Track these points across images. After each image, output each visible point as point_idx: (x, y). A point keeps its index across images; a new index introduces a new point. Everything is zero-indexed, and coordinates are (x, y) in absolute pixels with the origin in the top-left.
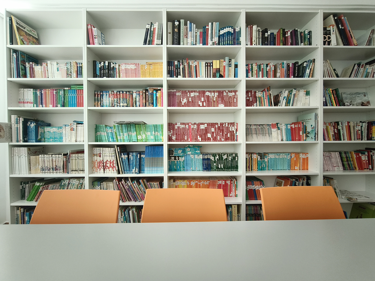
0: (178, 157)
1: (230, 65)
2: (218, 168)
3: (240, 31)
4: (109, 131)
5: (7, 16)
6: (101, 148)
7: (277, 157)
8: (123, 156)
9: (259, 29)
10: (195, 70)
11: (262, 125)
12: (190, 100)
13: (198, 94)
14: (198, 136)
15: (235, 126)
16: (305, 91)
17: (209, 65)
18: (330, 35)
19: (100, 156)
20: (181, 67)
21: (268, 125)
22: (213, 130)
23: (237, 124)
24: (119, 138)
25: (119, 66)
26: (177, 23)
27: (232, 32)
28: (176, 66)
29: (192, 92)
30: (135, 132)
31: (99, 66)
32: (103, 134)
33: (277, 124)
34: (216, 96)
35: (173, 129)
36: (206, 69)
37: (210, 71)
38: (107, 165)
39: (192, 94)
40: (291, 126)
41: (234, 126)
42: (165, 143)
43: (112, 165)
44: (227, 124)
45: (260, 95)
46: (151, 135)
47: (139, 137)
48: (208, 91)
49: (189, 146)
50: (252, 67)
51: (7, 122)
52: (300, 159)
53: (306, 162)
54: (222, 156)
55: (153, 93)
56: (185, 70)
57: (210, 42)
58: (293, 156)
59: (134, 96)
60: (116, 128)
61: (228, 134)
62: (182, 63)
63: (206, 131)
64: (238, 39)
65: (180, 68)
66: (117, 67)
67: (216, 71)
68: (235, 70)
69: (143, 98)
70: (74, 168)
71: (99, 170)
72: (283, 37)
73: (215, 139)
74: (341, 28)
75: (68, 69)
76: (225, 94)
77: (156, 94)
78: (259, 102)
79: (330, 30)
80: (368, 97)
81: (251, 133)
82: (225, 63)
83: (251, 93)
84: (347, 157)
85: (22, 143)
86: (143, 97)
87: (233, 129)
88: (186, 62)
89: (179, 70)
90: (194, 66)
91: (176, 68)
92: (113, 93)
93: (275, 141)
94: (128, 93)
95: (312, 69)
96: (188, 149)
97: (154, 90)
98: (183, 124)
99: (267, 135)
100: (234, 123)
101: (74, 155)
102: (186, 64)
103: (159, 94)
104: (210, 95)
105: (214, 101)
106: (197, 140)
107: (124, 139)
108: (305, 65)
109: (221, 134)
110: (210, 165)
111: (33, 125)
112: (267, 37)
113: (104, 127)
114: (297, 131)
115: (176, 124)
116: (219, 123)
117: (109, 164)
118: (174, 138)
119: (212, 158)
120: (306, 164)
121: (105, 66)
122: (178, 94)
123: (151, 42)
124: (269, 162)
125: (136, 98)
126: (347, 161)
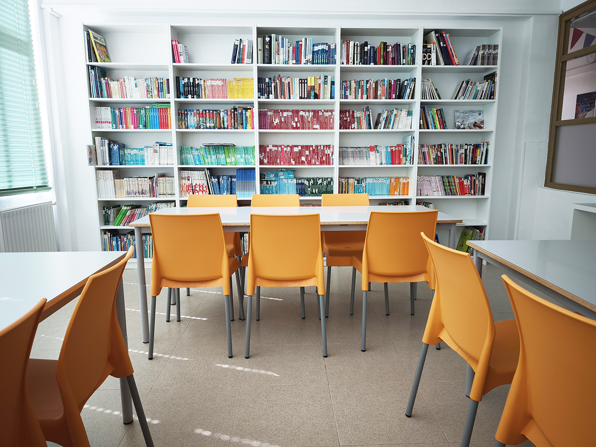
0: (270, 181)
1: (325, 83)
2: (312, 193)
3: (335, 48)
4: (196, 153)
5: (84, 31)
6: (190, 172)
7: (375, 181)
8: (213, 180)
9: (357, 44)
10: (288, 88)
11: (359, 148)
12: (283, 120)
13: (291, 114)
14: (292, 160)
15: (331, 149)
16: (406, 112)
17: (303, 82)
18: (431, 53)
19: (189, 180)
20: (273, 85)
21: (366, 147)
22: (307, 153)
23: (333, 146)
24: (206, 161)
25: (204, 81)
26: (268, 39)
27: (327, 49)
28: (267, 83)
29: (285, 111)
30: (224, 155)
31: (182, 82)
32: (190, 157)
33: (376, 146)
34: (311, 116)
35: (265, 151)
36: (300, 86)
37: (304, 88)
38: (196, 189)
39: (285, 114)
40: (392, 148)
41: (329, 148)
42: (258, 167)
43: (201, 189)
44: (322, 146)
45: (358, 115)
46: (241, 157)
47: (228, 160)
48: (303, 110)
49: (281, 170)
50: (350, 84)
51: (92, 144)
52: (400, 184)
53: (406, 187)
54: (317, 180)
55: (242, 112)
56: (277, 88)
57: (303, 60)
58: (393, 180)
59: (221, 116)
60: (203, 150)
61: (324, 157)
62: (274, 80)
63: (300, 153)
64: (333, 57)
65: (271, 86)
66: (202, 83)
67: (311, 89)
68: (331, 87)
69: (232, 118)
70: (162, 192)
71: (188, 193)
72: (384, 51)
73: (310, 163)
74: (442, 45)
75: (148, 86)
76: (320, 114)
77: (245, 114)
78: (358, 123)
79: (431, 48)
80: (483, 116)
81: (348, 157)
82: (321, 81)
83: (349, 113)
84: (449, 182)
85: (108, 166)
86: (231, 116)
87: (327, 151)
88: (278, 79)
89: (270, 88)
90: (287, 83)
91: (267, 85)
92: (198, 112)
93: (373, 165)
94: (215, 112)
95: (412, 89)
96: (281, 173)
97: (244, 109)
98: (276, 146)
99: (365, 158)
100: (330, 145)
101: (161, 178)
102: (278, 81)
103: (248, 113)
104: (304, 115)
105: (309, 122)
106: (290, 163)
107: (212, 161)
108: (405, 84)
109: (316, 157)
110: (304, 189)
111: (116, 147)
112: (367, 52)
113: (190, 149)
114: (397, 155)
115: (268, 147)
116: (314, 146)
117: (199, 188)
118: (266, 161)
119: (306, 183)
120: (406, 189)
121: (189, 83)
122: (269, 113)
123: (240, 61)
124: (367, 187)
125: (223, 118)
126: (449, 185)
